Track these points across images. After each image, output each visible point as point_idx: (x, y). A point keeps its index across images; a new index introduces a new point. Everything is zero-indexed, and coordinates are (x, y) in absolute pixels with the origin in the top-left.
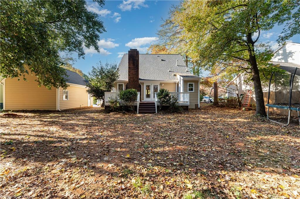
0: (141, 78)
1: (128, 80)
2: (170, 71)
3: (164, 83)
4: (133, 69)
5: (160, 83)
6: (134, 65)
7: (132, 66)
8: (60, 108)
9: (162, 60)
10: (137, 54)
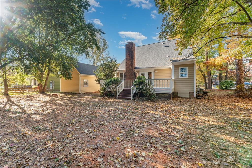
0: (137, 67)
1: (125, 69)
2: (168, 57)
3: (158, 70)
4: (129, 60)
5: (155, 70)
6: (130, 56)
7: (128, 57)
8: (81, 92)
9: (166, 47)
10: (132, 46)
